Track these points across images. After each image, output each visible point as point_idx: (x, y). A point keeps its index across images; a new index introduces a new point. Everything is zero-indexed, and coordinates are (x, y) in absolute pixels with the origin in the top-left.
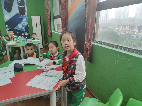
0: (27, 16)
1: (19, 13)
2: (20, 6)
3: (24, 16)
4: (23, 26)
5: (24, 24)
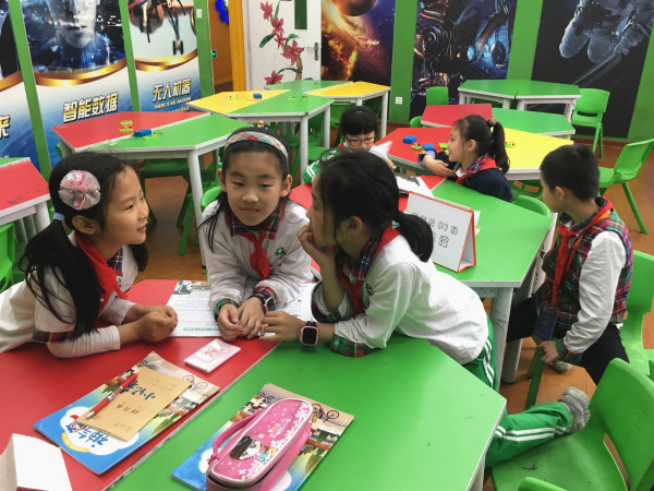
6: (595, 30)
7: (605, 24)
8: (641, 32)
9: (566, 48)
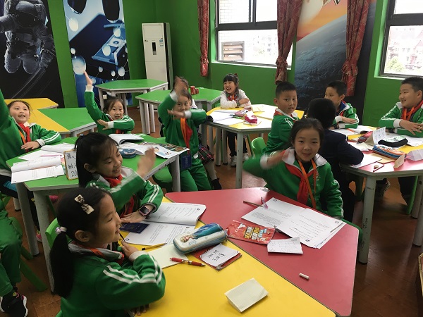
0: (123, 21)
1: (103, 13)
3: (115, 21)
4: (113, 50)
5: (116, 46)
6: (23, 55)
7: (28, 51)
8: (51, 54)
9: (9, 68)
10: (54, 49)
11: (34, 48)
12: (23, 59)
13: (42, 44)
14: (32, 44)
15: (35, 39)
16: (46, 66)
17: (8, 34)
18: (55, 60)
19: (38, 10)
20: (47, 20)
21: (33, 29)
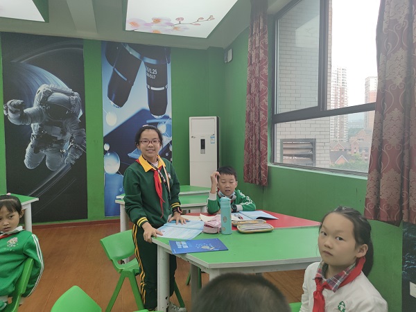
0: (171, 117)
1: (147, 107)
2: (152, 88)
3: (160, 117)
6: (48, 149)
7: (54, 145)
8: (80, 150)
9: (30, 163)
10: (85, 145)
11: (61, 143)
12: (47, 153)
13: (72, 138)
14: (59, 138)
15: (64, 133)
16: (73, 162)
17: (35, 127)
18: (84, 157)
19: (72, 103)
20: (81, 113)
21: (64, 122)
